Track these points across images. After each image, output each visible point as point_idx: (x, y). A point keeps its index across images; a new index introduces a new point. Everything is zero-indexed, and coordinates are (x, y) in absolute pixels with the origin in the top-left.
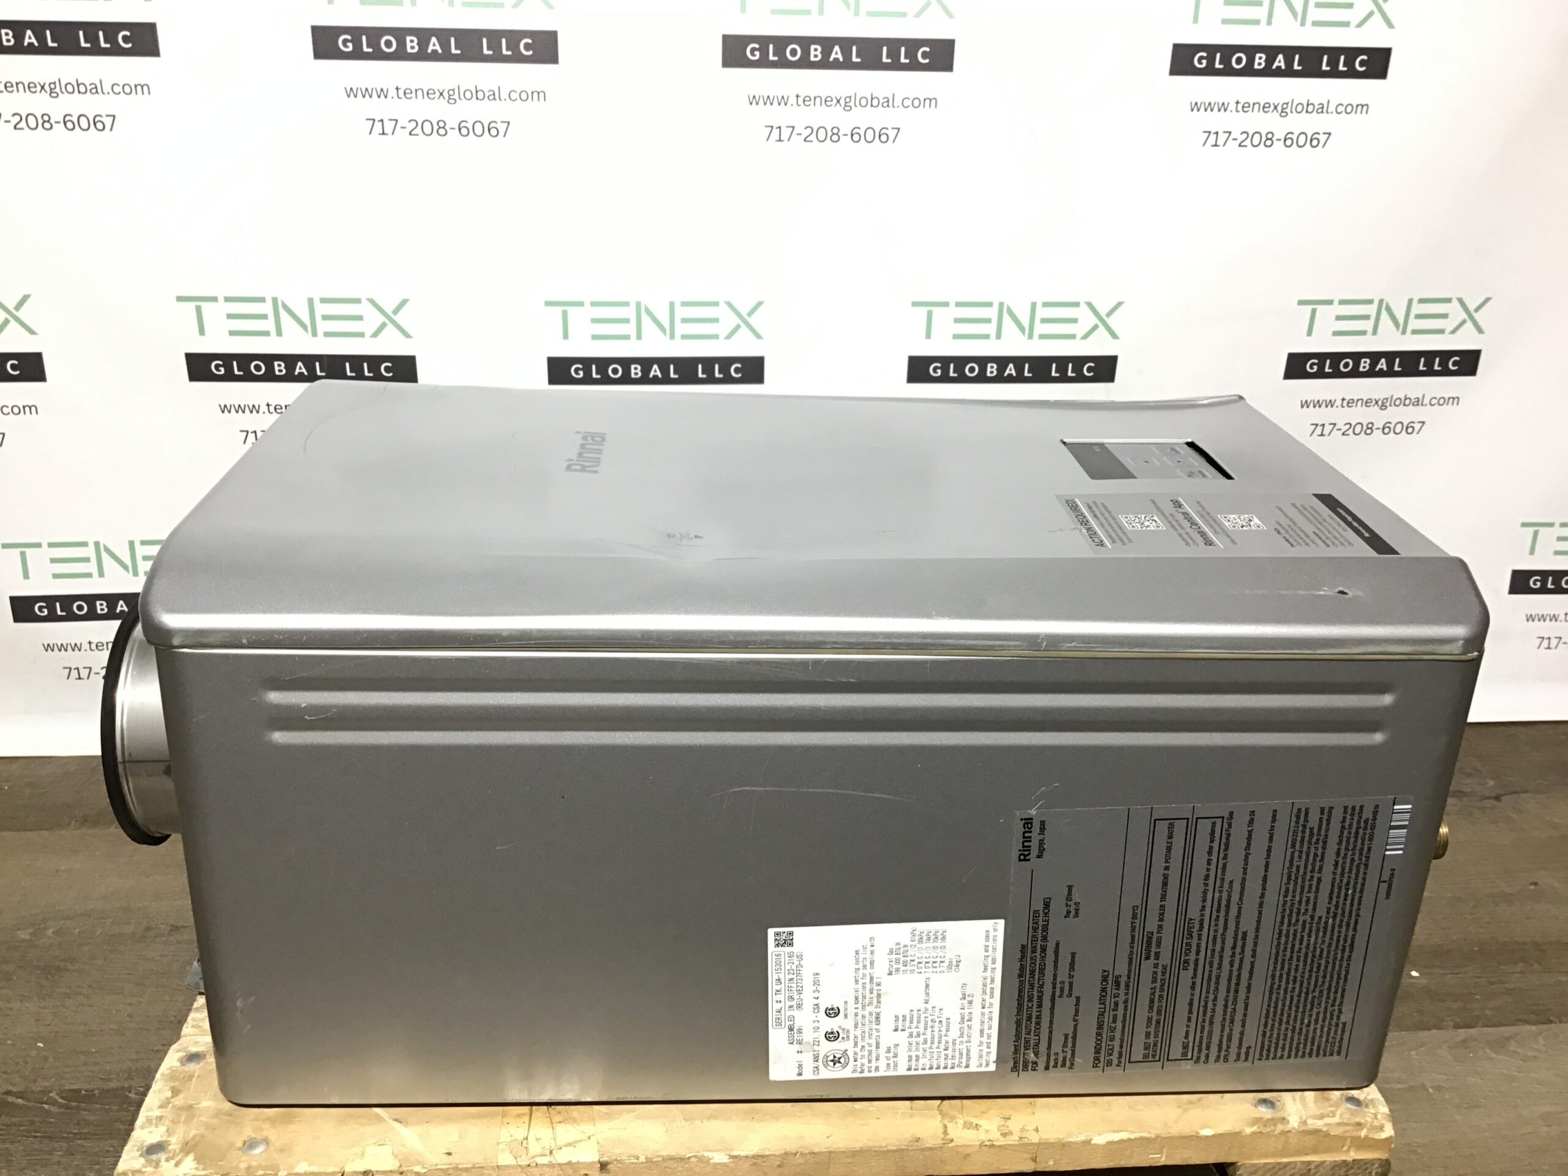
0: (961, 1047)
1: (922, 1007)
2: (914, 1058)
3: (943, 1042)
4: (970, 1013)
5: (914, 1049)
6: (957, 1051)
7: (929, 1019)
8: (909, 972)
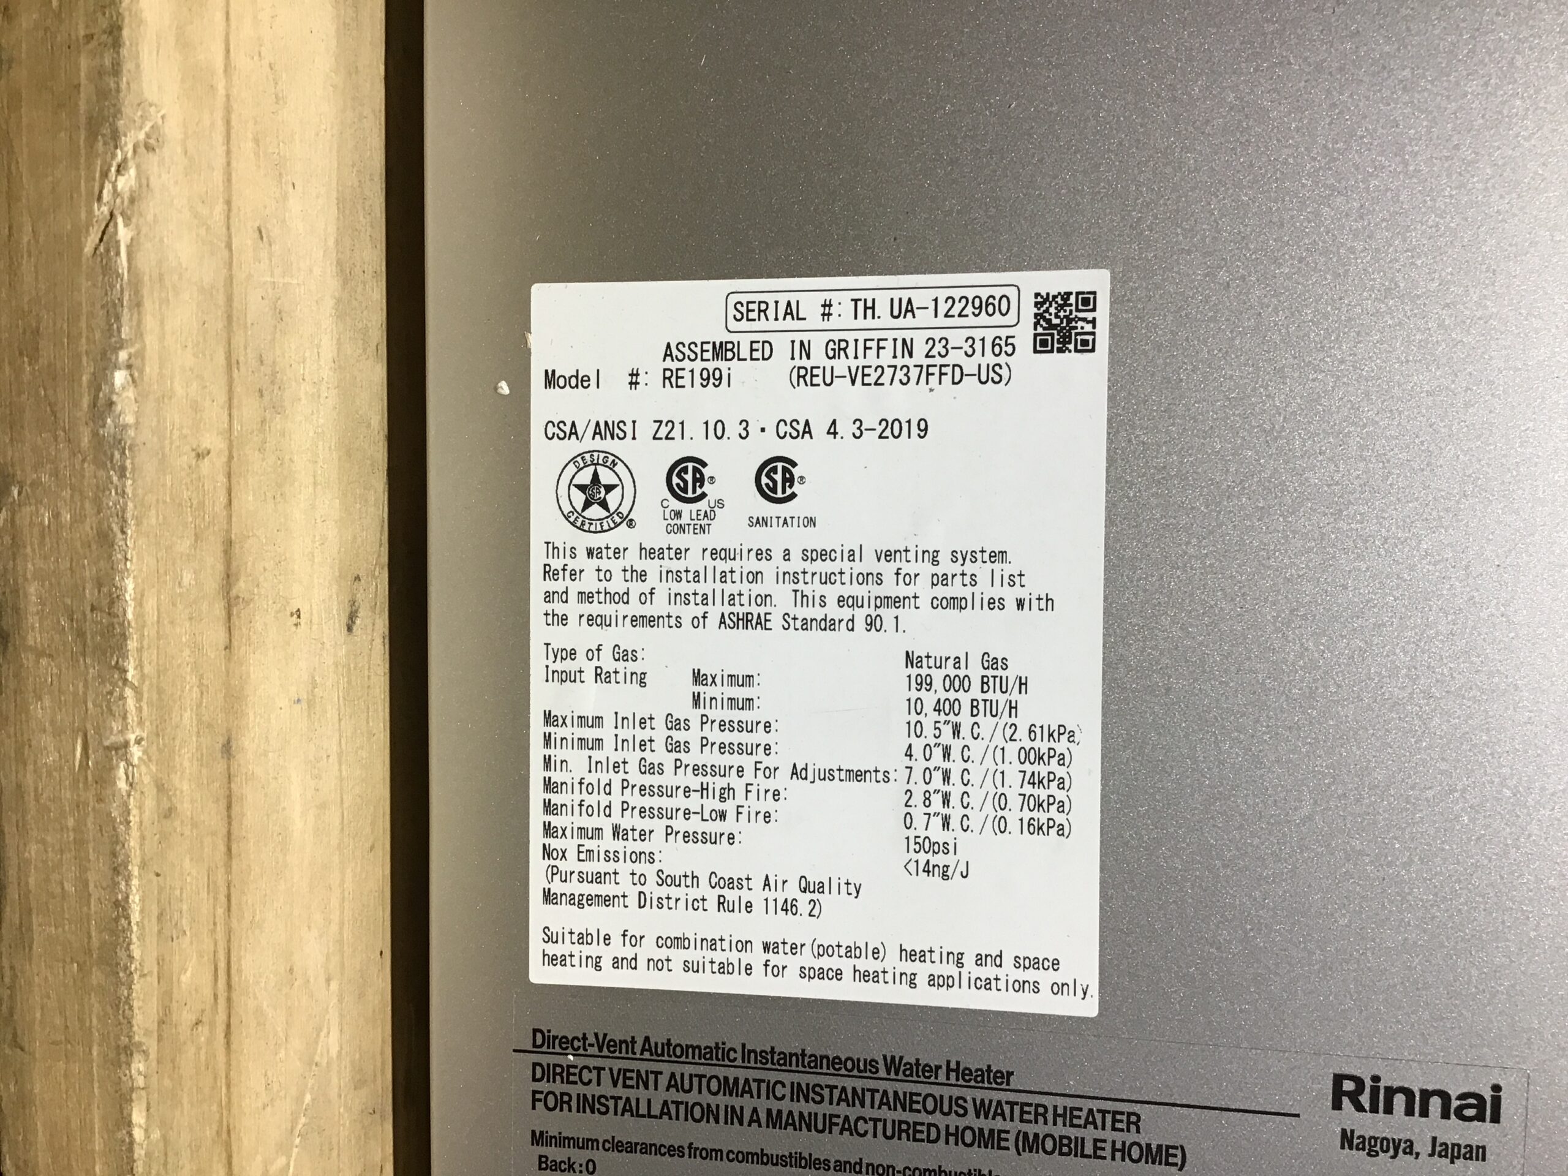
0: (624, 878)
1: (782, 760)
2: (590, 734)
3: (646, 824)
4: (749, 906)
5: (623, 734)
6: (610, 867)
7: (733, 780)
8: (914, 718)
